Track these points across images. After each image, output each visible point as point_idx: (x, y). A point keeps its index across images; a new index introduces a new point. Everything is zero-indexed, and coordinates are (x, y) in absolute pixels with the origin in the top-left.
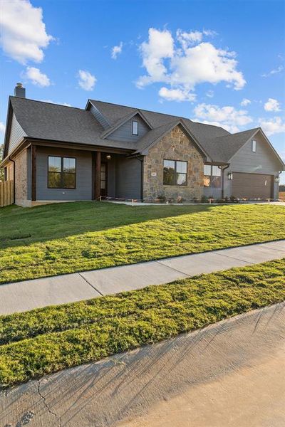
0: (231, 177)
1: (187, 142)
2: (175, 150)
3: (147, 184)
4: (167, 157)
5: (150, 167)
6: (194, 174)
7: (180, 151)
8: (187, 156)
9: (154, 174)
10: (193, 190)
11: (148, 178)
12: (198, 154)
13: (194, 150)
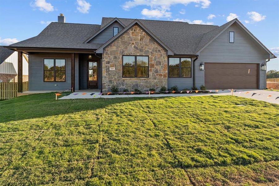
0: (203, 67)
1: (147, 39)
2: (135, 47)
3: (105, 77)
4: (126, 53)
5: (108, 63)
6: (155, 66)
7: (139, 47)
8: (148, 51)
9: (112, 69)
10: (156, 81)
11: (107, 72)
12: (160, 48)
13: (155, 46)
